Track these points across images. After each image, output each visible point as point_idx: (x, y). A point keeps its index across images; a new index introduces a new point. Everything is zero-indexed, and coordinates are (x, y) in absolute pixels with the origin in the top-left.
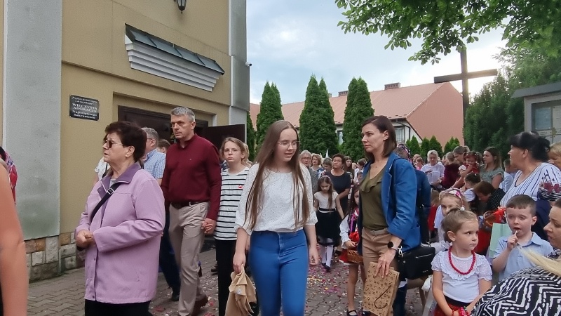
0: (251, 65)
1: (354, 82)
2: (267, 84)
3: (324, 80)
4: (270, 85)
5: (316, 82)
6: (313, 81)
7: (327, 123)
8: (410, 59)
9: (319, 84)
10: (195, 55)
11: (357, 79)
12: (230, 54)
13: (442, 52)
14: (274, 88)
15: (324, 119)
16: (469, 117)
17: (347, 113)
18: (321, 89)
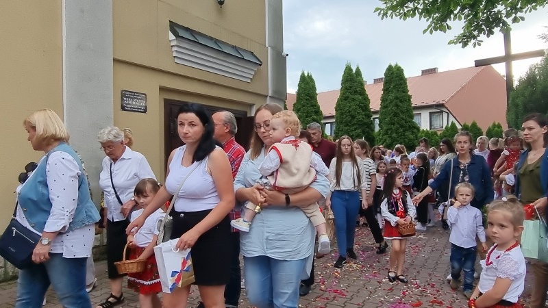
0: (287, 55)
1: (390, 68)
2: (303, 74)
3: (360, 68)
4: (306, 75)
5: (351, 70)
6: (348, 69)
7: (363, 111)
8: (450, 43)
9: (354, 71)
10: (234, 47)
11: (393, 65)
12: (267, 45)
13: (484, 34)
14: (310, 78)
15: (360, 107)
16: (513, 101)
17: (383, 100)
18: (357, 77)
